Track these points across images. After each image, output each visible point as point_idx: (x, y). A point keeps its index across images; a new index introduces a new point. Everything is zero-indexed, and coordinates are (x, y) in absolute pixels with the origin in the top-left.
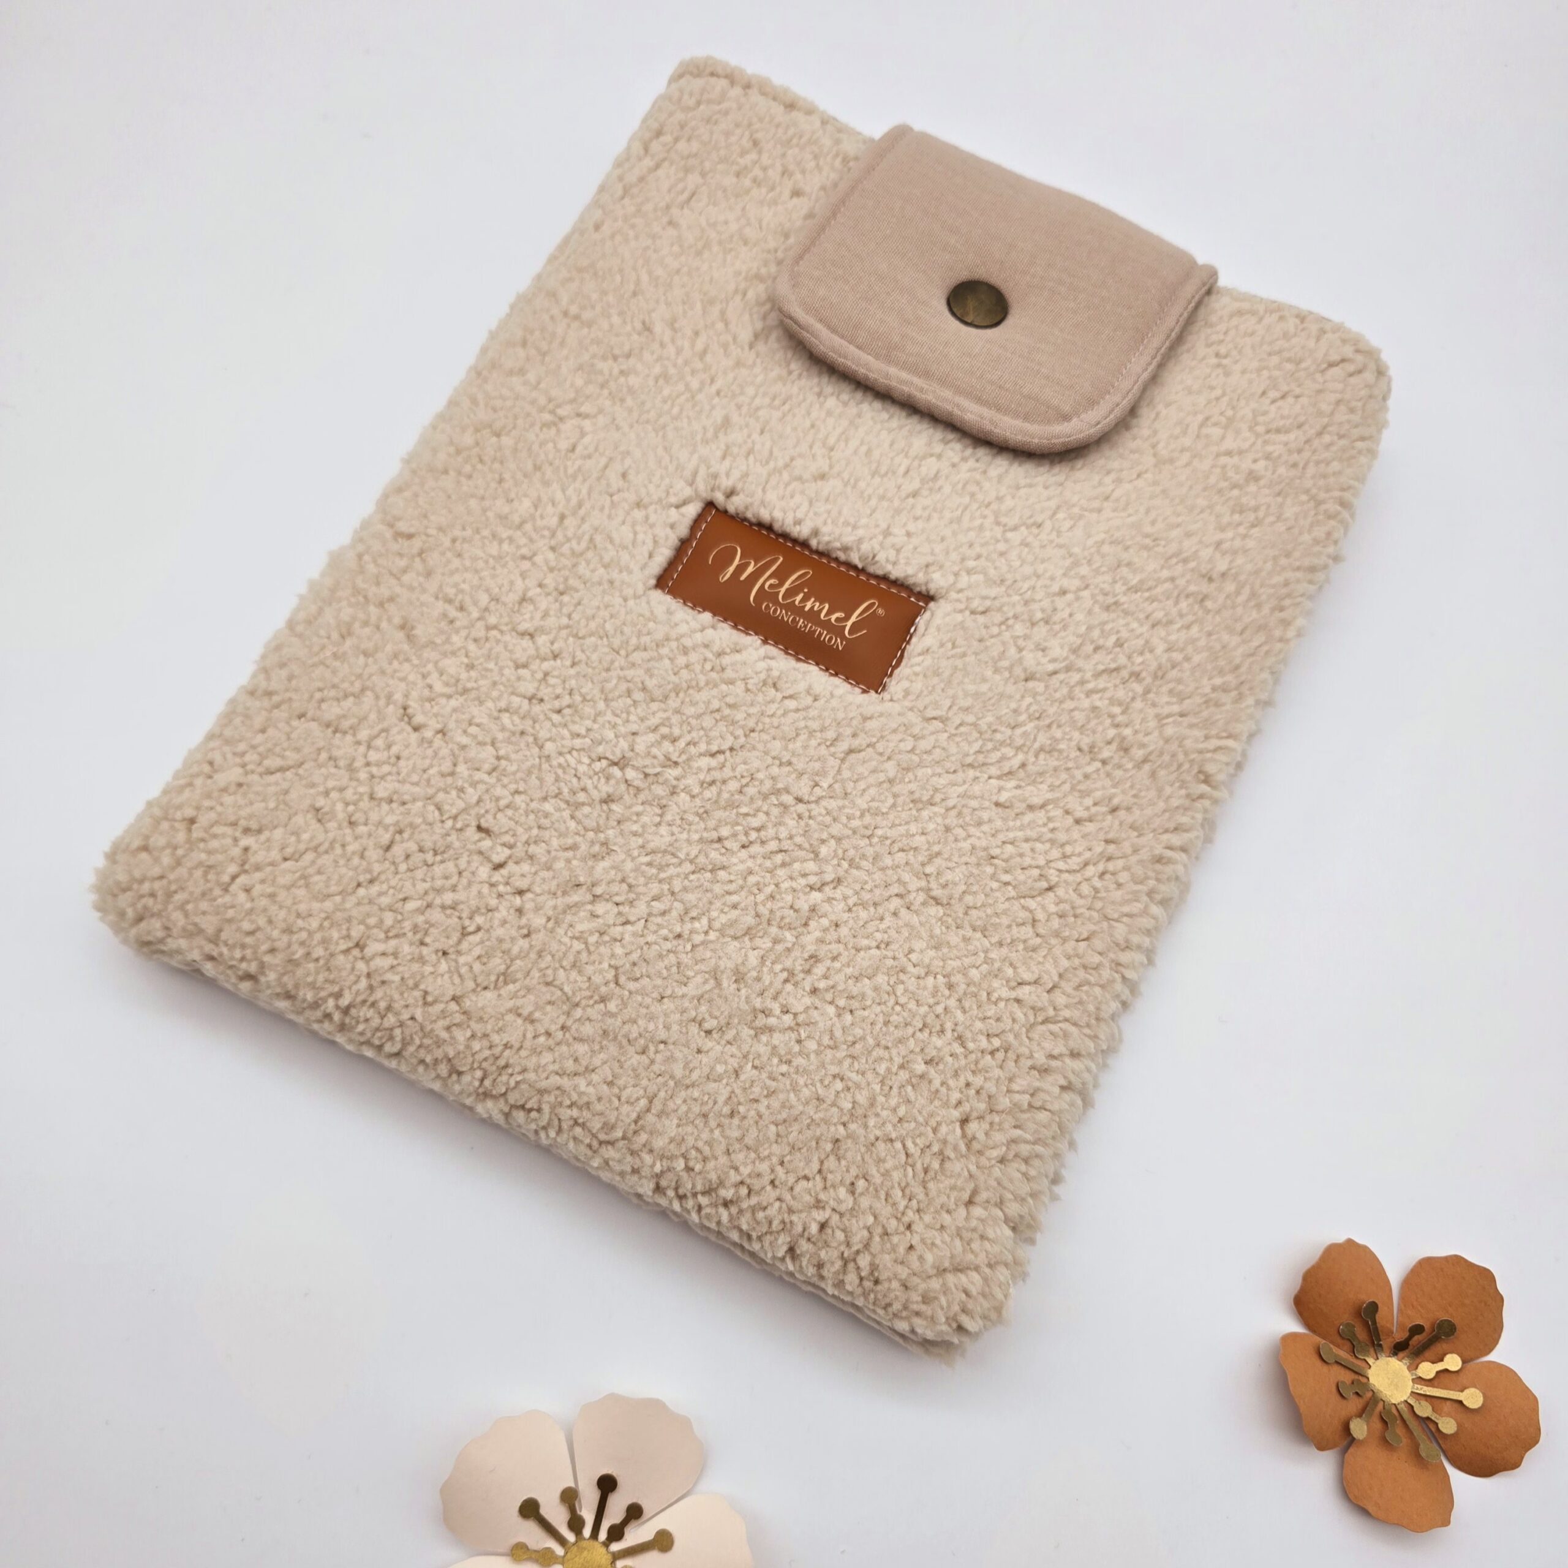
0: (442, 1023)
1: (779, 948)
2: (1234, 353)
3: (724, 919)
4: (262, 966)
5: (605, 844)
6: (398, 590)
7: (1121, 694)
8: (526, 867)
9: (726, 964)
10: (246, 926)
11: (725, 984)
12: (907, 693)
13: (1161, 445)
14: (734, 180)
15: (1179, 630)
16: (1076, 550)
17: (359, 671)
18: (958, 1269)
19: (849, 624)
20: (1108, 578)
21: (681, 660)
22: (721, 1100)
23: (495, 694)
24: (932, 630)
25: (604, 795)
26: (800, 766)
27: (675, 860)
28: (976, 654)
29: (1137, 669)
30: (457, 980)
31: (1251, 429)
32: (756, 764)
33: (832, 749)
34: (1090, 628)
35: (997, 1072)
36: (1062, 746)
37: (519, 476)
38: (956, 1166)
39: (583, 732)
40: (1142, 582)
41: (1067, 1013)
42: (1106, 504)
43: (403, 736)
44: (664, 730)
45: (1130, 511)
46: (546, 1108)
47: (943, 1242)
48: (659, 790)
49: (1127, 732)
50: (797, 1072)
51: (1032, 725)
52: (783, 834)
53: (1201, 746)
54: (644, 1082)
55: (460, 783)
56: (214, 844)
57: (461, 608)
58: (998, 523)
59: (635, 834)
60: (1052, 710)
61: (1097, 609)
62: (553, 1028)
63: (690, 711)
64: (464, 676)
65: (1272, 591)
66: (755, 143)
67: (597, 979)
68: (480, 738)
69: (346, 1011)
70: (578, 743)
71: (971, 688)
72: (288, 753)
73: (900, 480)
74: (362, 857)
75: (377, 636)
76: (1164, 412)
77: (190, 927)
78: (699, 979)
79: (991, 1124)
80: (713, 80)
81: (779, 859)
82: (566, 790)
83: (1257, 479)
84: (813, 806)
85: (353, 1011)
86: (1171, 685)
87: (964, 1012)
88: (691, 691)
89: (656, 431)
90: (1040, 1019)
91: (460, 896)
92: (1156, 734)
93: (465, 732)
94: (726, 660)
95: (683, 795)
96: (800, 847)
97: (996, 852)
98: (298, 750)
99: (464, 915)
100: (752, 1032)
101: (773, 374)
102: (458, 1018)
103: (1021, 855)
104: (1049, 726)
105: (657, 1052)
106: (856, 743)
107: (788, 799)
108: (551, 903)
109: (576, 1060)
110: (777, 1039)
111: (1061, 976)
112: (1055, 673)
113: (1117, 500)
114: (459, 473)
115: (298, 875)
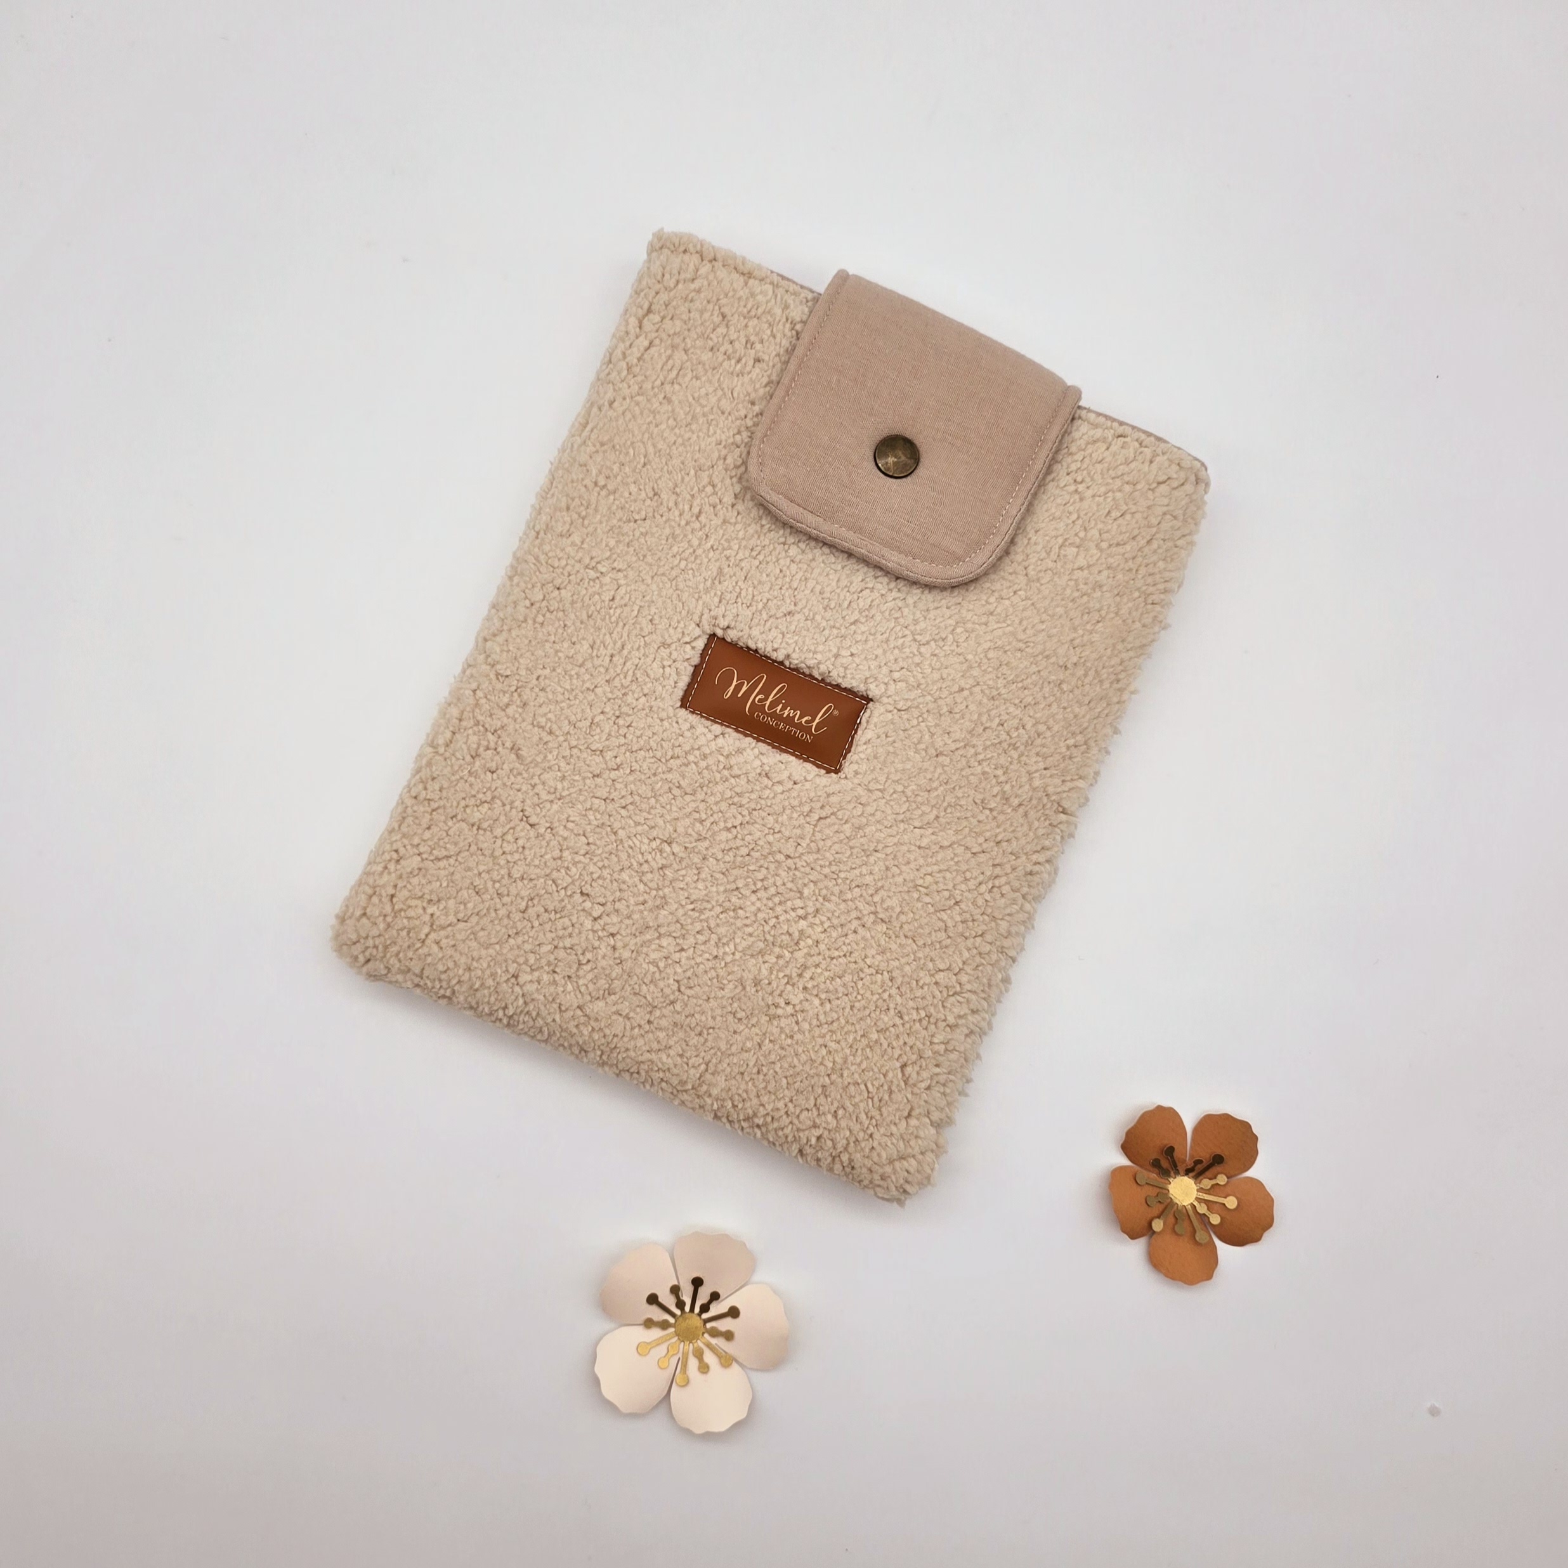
0: (573, 1023)
1: (781, 962)
2: (1088, 479)
3: (744, 944)
4: (453, 992)
5: (664, 897)
6: (505, 720)
7: (1003, 760)
8: (615, 919)
9: (748, 977)
10: (441, 968)
11: (748, 988)
12: (856, 773)
13: (1031, 567)
14: (710, 354)
15: (1043, 709)
16: (970, 657)
17: (488, 785)
18: (902, 1158)
19: (815, 724)
20: (993, 676)
21: (703, 764)
22: (751, 1064)
23: (582, 798)
24: (872, 726)
25: (660, 866)
26: (787, 834)
27: (709, 906)
28: (902, 740)
29: (1013, 741)
30: (579, 996)
31: (1097, 546)
32: (758, 834)
33: (808, 819)
34: (980, 715)
35: (924, 1032)
36: (963, 802)
37: (578, 624)
38: (897, 1097)
39: (643, 821)
40: (1017, 676)
41: (968, 987)
42: (991, 617)
43: (522, 829)
44: (697, 816)
45: (1009, 622)
46: (643, 1073)
47: (892, 1144)
48: (696, 859)
49: (1007, 788)
50: (797, 1043)
51: (942, 788)
52: (779, 883)
53: (1059, 790)
54: (703, 1054)
55: (566, 864)
56: (411, 913)
57: (551, 733)
58: (915, 640)
59: (682, 889)
60: (954, 778)
61: (985, 700)
62: (642, 1023)
63: (712, 800)
64: (559, 786)
65: (1111, 670)
66: (724, 316)
67: (667, 991)
68: (576, 832)
69: (511, 1017)
70: (639, 828)
71: (900, 766)
72: (448, 846)
73: (844, 613)
74: (508, 917)
75: (497, 758)
76: (1034, 539)
77: (402, 968)
78: (731, 986)
79: (921, 1067)
80: (686, 257)
81: (777, 900)
82: (635, 864)
83: (1101, 587)
84: (797, 860)
85: (516, 1017)
86: (1038, 749)
87: (901, 996)
88: (711, 785)
89: (671, 581)
90: (951, 993)
91: (575, 940)
92: (1027, 787)
93: (565, 826)
94: (733, 761)
95: (711, 859)
96: (791, 890)
97: (920, 882)
98: (456, 844)
99: (579, 952)
100: (768, 1018)
101: (751, 530)
102: (583, 1019)
103: (936, 883)
104: (954, 788)
105: (708, 1034)
106: (824, 815)
107: (780, 857)
108: (633, 941)
109: (659, 1042)
110: (783, 1022)
111: (964, 963)
112: (957, 749)
113: (999, 614)
114: (535, 622)
115: (469, 932)
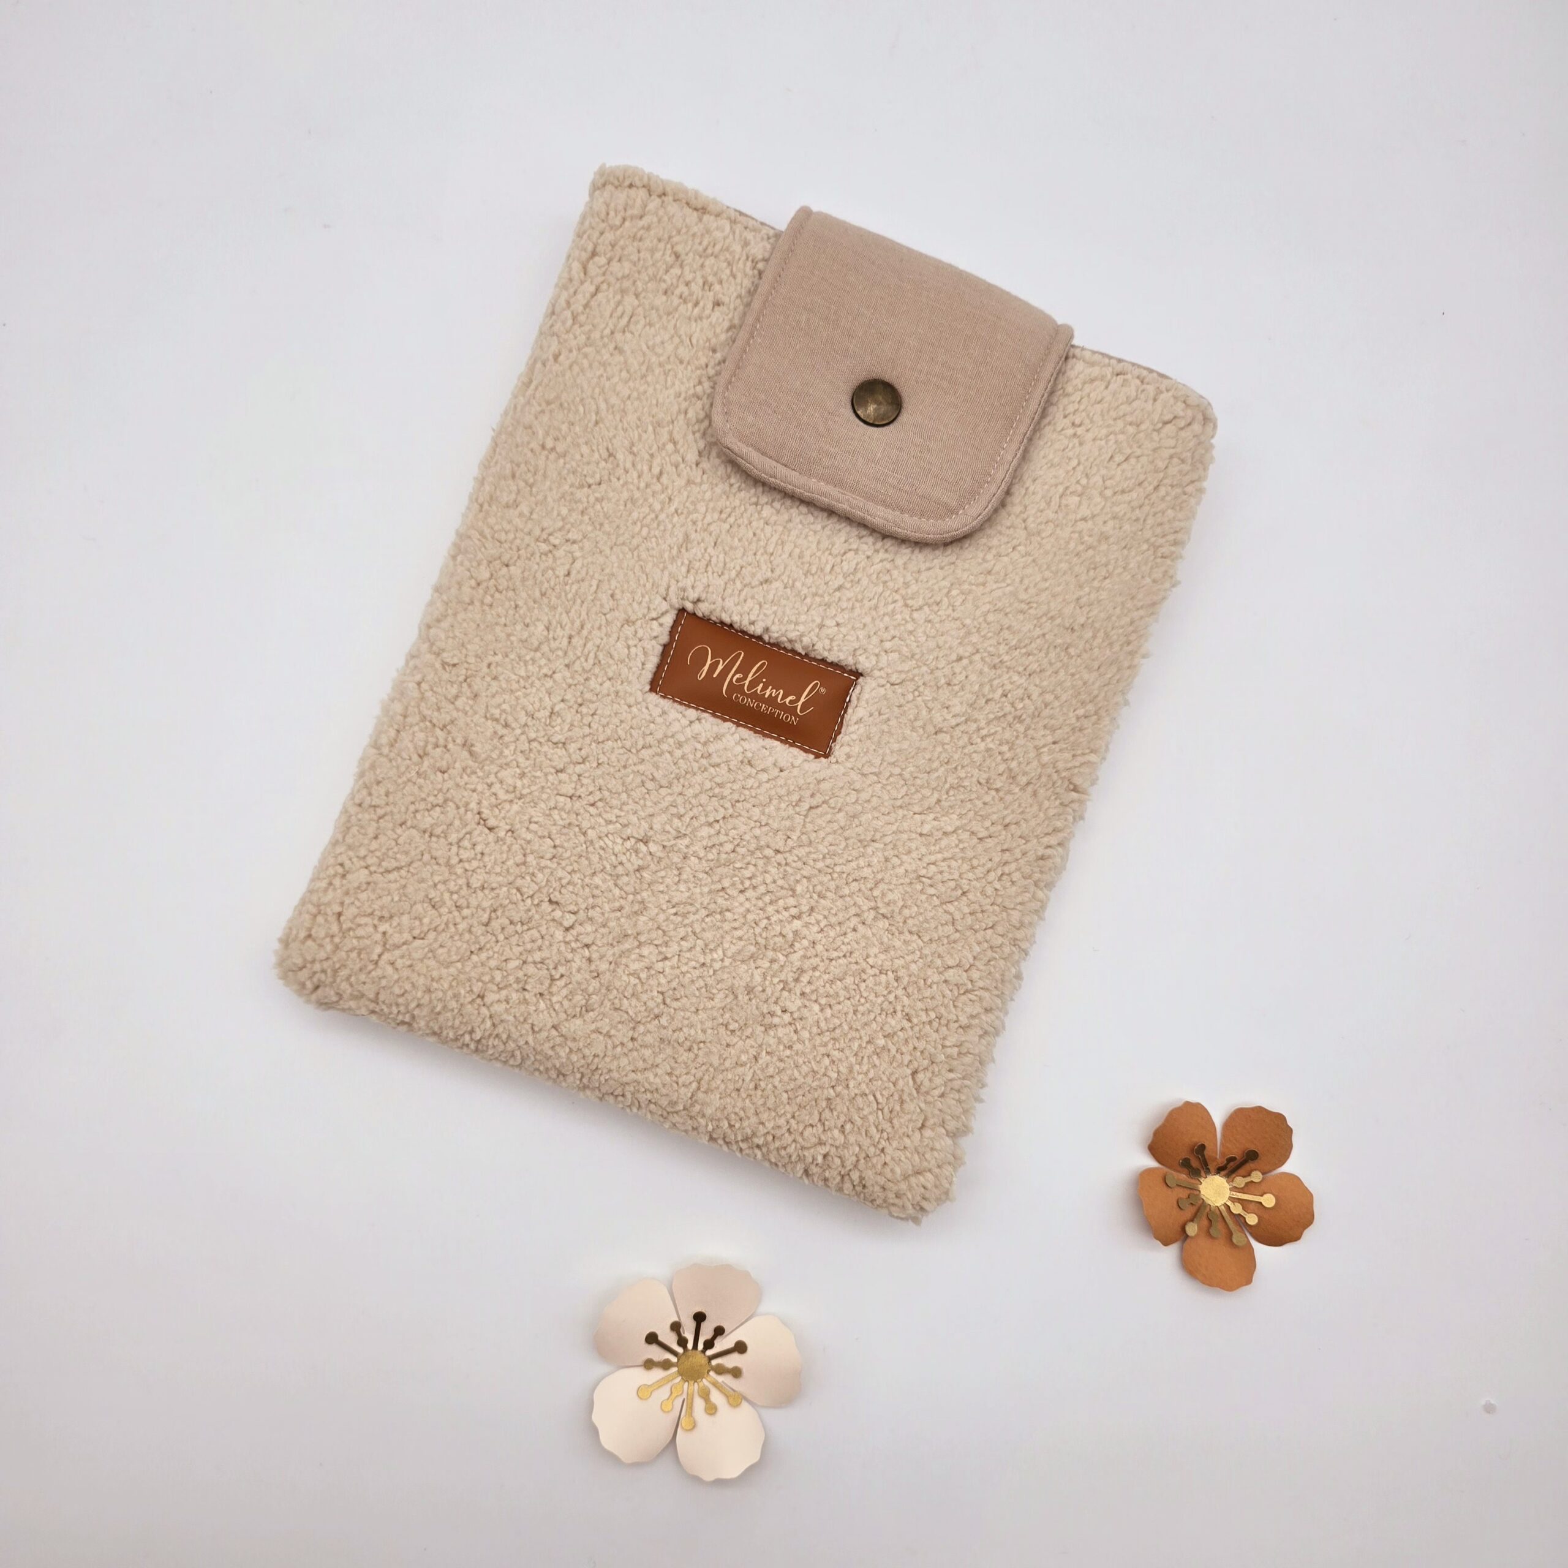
0: (547, 1045)
1: (775, 966)
2: (1087, 421)
3: (734, 949)
4: (413, 1017)
5: (642, 902)
6: (455, 714)
7: (1008, 735)
8: (589, 928)
9: (740, 984)
10: (397, 991)
11: (740, 997)
12: (848, 756)
13: (1031, 519)
14: (664, 298)
15: (1050, 676)
16: (968, 621)
17: (439, 786)
18: (918, 1173)
19: (800, 704)
20: (993, 642)
21: (678, 753)
22: (748, 1079)
23: (545, 796)
24: (863, 703)
25: (636, 867)
26: (775, 826)
27: (693, 909)
28: (897, 718)
29: (1019, 713)
30: (553, 1014)
31: (1101, 494)
32: (743, 828)
33: (797, 809)
34: (981, 685)
35: (935, 1036)
36: (966, 783)
37: (531, 603)
38: (910, 1106)
39: (614, 819)
40: (1020, 641)
41: (981, 984)
42: (989, 577)
43: (481, 835)
44: (674, 810)
45: (1009, 581)
46: (629, 1096)
47: (907, 1158)
48: (676, 858)
49: (1014, 764)
50: (797, 1054)
51: (943, 769)
52: (769, 880)
53: (1070, 765)
54: (693, 1071)
55: (531, 870)
56: (360, 932)
57: (506, 726)
58: (906, 605)
59: (662, 892)
60: (956, 757)
61: (986, 669)
62: (625, 1040)
63: (690, 792)
64: (519, 784)
65: (1121, 631)
66: (677, 256)
67: (651, 1004)
68: (540, 834)
69: (479, 1041)
70: (611, 827)
71: (896, 746)
72: (398, 856)
73: (828, 578)
74: (470, 931)
75: (447, 756)
76: (1032, 488)
77: (356, 993)
78: (721, 995)
79: (933, 1073)
80: (633, 192)
81: (767, 899)
82: (608, 867)
83: (1107, 538)
84: (788, 855)
85: (484, 1041)
86: (1046, 721)
87: (908, 996)
88: (688, 776)
89: (632, 551)
90: (962, 992)
91: (545, 953)
92: (1035, 763)
93: (528, 828)
94: (712, 748)
95: (692, 858)
96: (782, 888)
97: (923, 872)
98: (407, 853)
99: (551, 967)
100: (763, 1029)
101: (718, 490)
102: (558, 1040)
103: (941, 872)
104: (956, 768)
105: (699, 1049)
106: (814, 803)
107: (769, 852)
108: (611, 952)
109: (644, 1060)
110: (781, 1032)
111: (975, 958)
112: (958, 725)
113: (998, 573)
114: (482, 603)
115: (426, 950)
